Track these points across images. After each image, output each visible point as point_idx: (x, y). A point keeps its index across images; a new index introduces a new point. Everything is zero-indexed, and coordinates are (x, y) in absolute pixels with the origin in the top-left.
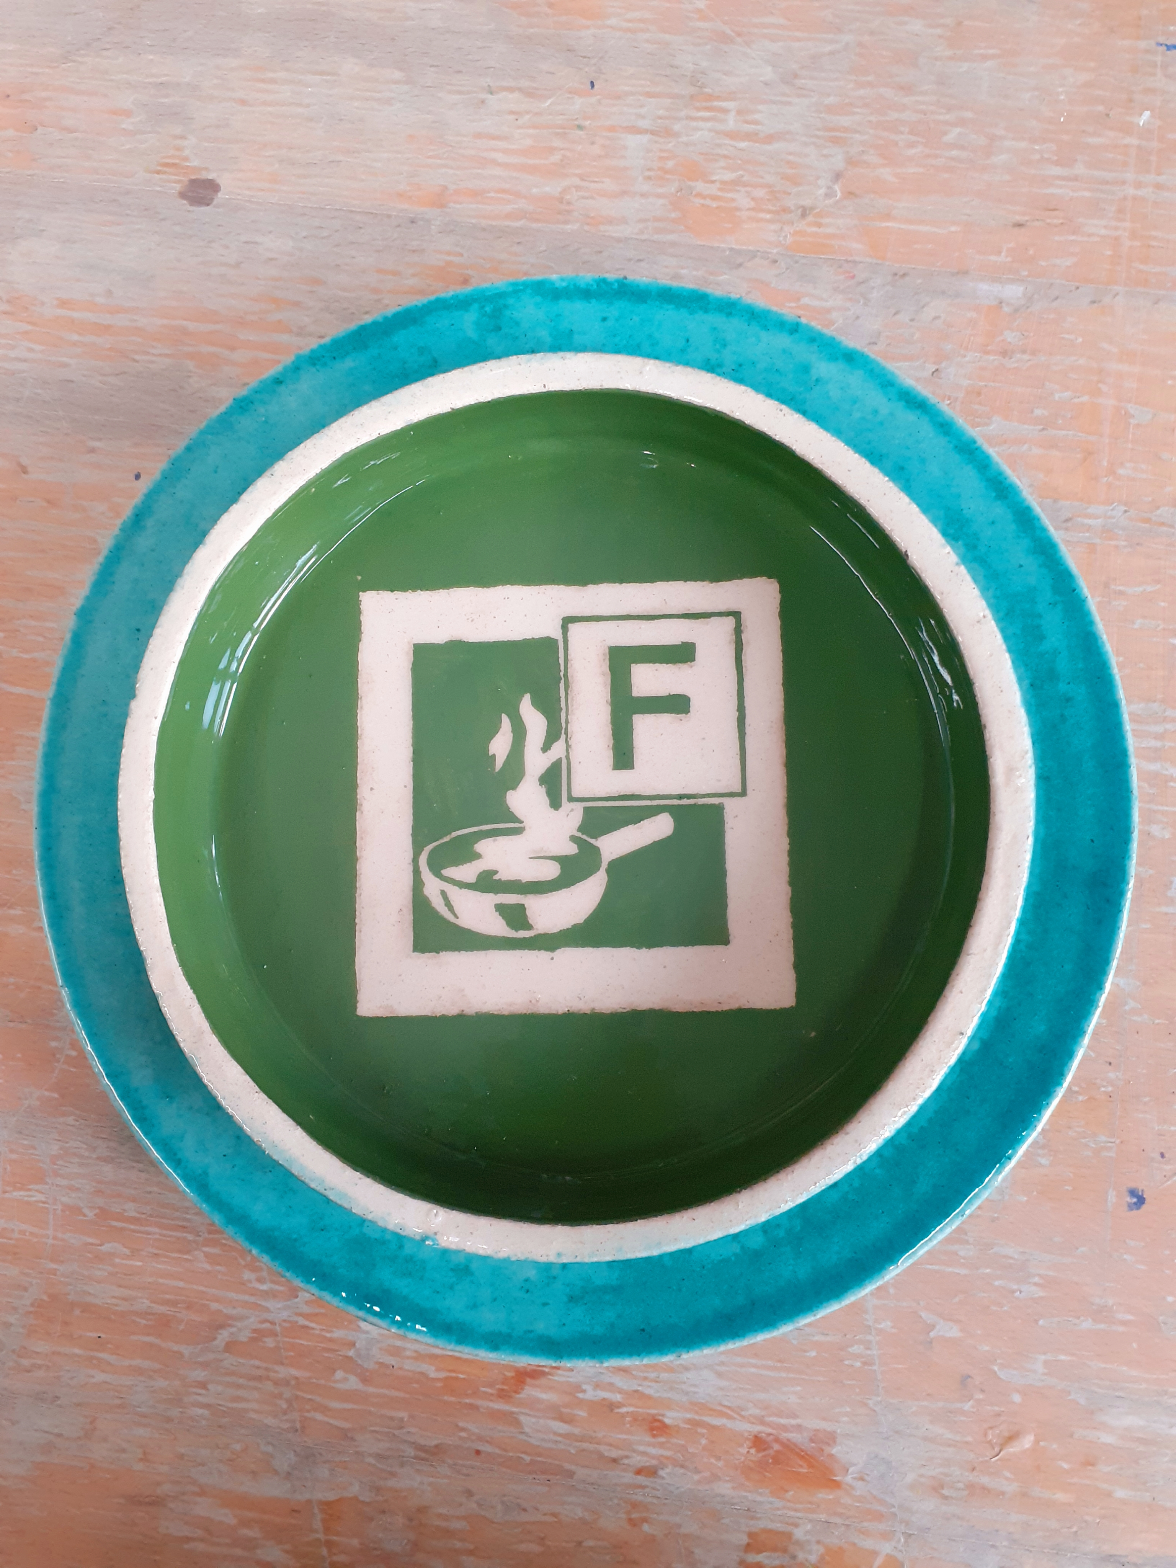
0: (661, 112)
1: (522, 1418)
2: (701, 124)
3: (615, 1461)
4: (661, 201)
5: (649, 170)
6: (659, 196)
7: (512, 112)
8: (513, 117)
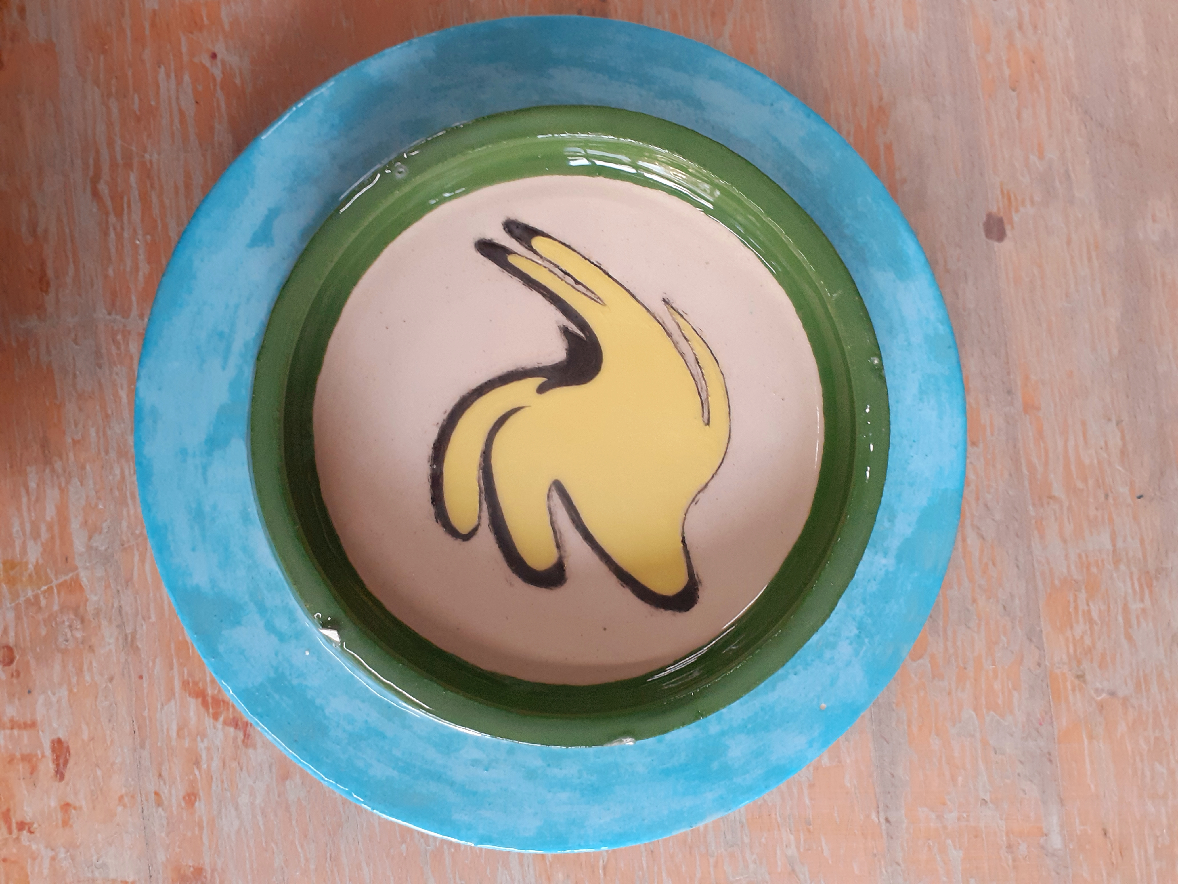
0: (1131, 553)
1: (172, 703)
2: (1129, 584)
3: (160, 775)
4: (1065, 570)
5: (1087, 556)
6: (1068, 567)
7: (1106, 443)
8: (1102, 444)
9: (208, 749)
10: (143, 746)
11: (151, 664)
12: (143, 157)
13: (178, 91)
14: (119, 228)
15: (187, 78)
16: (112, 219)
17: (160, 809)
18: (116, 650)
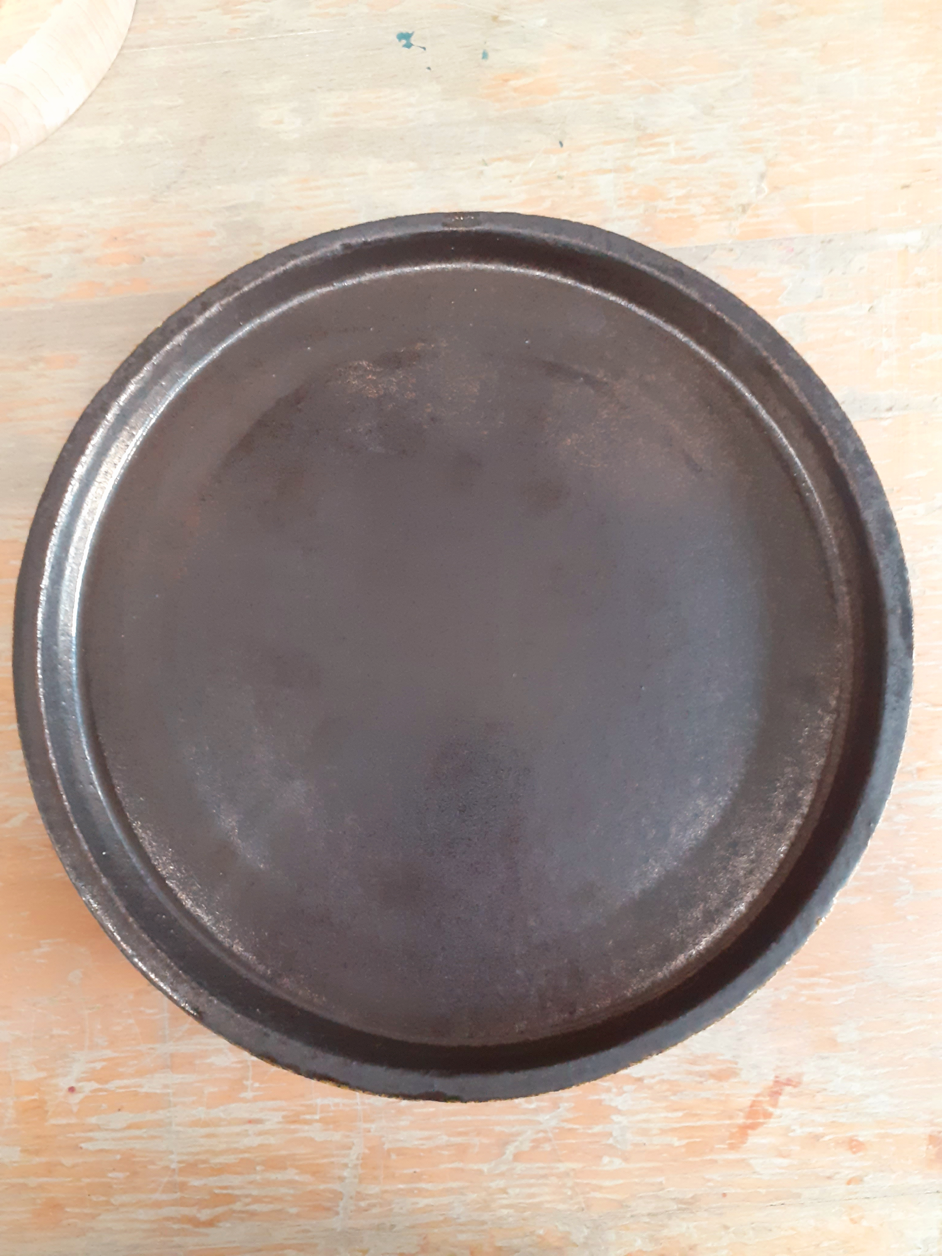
9: (802, 1125)
10: (799, 1196)
11: (711, 1184)
12: (174, 1170)
13: (106, 1130)
14: (248, 1200)
15: (93, 1120)
16: (238, 1206)
17: (866, 1179)
18: (695, 1221)
